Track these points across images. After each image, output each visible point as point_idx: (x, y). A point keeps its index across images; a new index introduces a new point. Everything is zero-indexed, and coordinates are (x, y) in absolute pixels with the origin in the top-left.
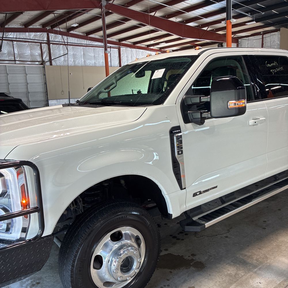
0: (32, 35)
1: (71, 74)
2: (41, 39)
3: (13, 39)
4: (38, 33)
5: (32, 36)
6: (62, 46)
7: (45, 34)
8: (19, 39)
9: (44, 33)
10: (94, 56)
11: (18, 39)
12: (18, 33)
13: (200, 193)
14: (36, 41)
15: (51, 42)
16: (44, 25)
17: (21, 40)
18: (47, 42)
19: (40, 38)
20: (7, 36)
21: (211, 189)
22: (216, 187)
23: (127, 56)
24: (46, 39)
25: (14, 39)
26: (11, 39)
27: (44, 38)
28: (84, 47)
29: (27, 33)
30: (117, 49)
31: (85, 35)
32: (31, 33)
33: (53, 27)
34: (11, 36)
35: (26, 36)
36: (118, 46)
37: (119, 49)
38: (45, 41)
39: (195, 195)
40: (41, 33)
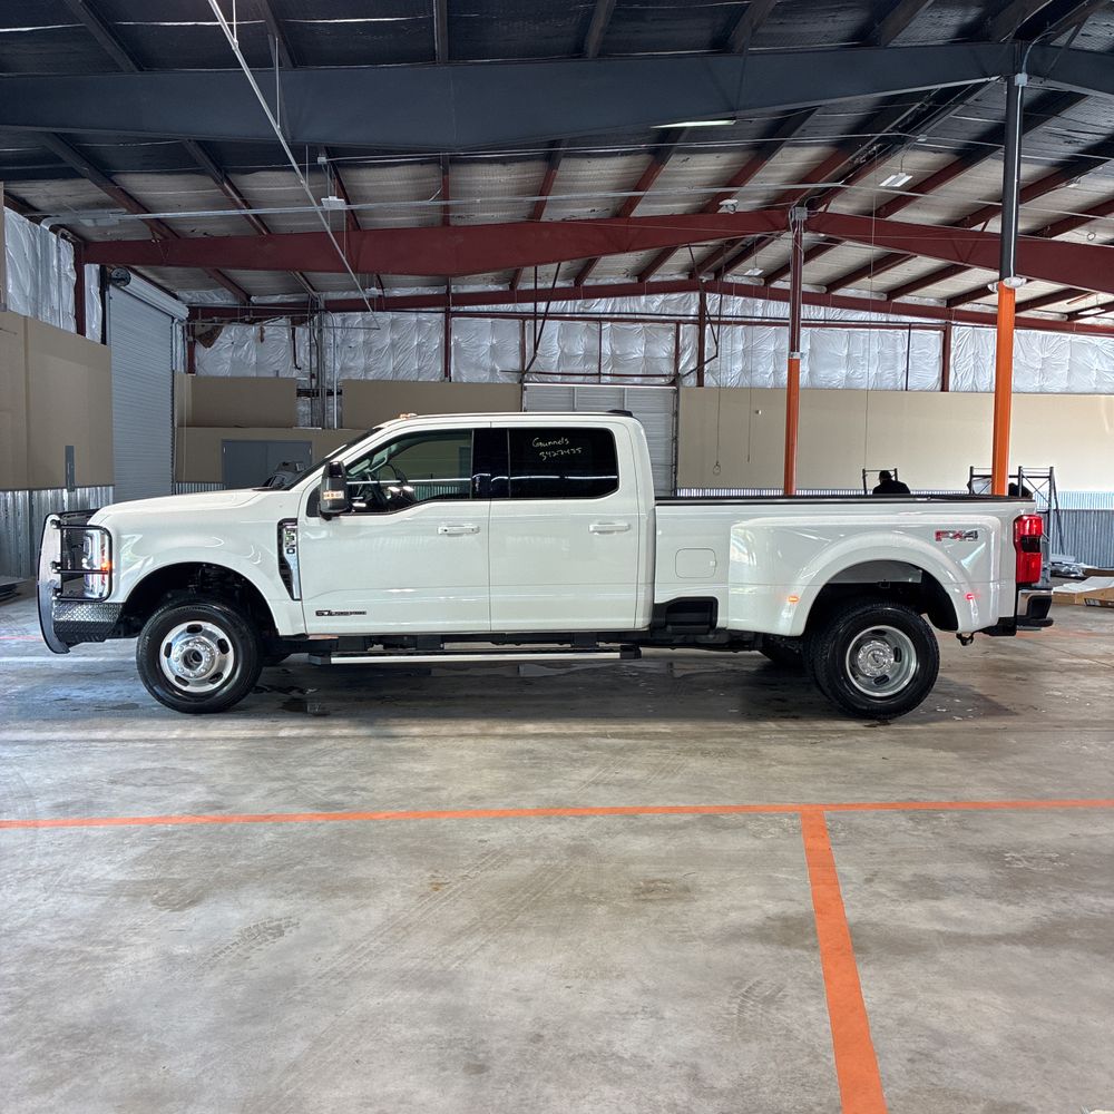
0: (656, 302)
1: (757, 412)
2: (681, 313)
3: (602, 316)
4: (675, 296)
5: (656, 304)
6: (741, 327)
7: (695, 297)
8: (620, 316)
9: (692, 294)
10: (848, 355)
11: (616, 316)
12: (618, 299)
13: (330, 614)
14: (664, 317)
15: (709, 319)
16: (693, 270)
17: (625, 316)
18: (697, 318)
19: (677, 308)
20: (589, 308)
21: (351, 613)
22: (364, 613)
23: (976, 355)
24: (694, 310)
25: (606, 316)
26: (598, 316)
27: (690, 308)
28: (816, 330)
29: (643, 298)
30: (939, 332)
31: (825, 289)
32: (655, 297)
33: (718, 273)
34: (596, 309)
35: (639, 304)
36: (944, 321)
37: (945, 332)
38: (691, 318)
39: (319, 613)
40: (683, 295)
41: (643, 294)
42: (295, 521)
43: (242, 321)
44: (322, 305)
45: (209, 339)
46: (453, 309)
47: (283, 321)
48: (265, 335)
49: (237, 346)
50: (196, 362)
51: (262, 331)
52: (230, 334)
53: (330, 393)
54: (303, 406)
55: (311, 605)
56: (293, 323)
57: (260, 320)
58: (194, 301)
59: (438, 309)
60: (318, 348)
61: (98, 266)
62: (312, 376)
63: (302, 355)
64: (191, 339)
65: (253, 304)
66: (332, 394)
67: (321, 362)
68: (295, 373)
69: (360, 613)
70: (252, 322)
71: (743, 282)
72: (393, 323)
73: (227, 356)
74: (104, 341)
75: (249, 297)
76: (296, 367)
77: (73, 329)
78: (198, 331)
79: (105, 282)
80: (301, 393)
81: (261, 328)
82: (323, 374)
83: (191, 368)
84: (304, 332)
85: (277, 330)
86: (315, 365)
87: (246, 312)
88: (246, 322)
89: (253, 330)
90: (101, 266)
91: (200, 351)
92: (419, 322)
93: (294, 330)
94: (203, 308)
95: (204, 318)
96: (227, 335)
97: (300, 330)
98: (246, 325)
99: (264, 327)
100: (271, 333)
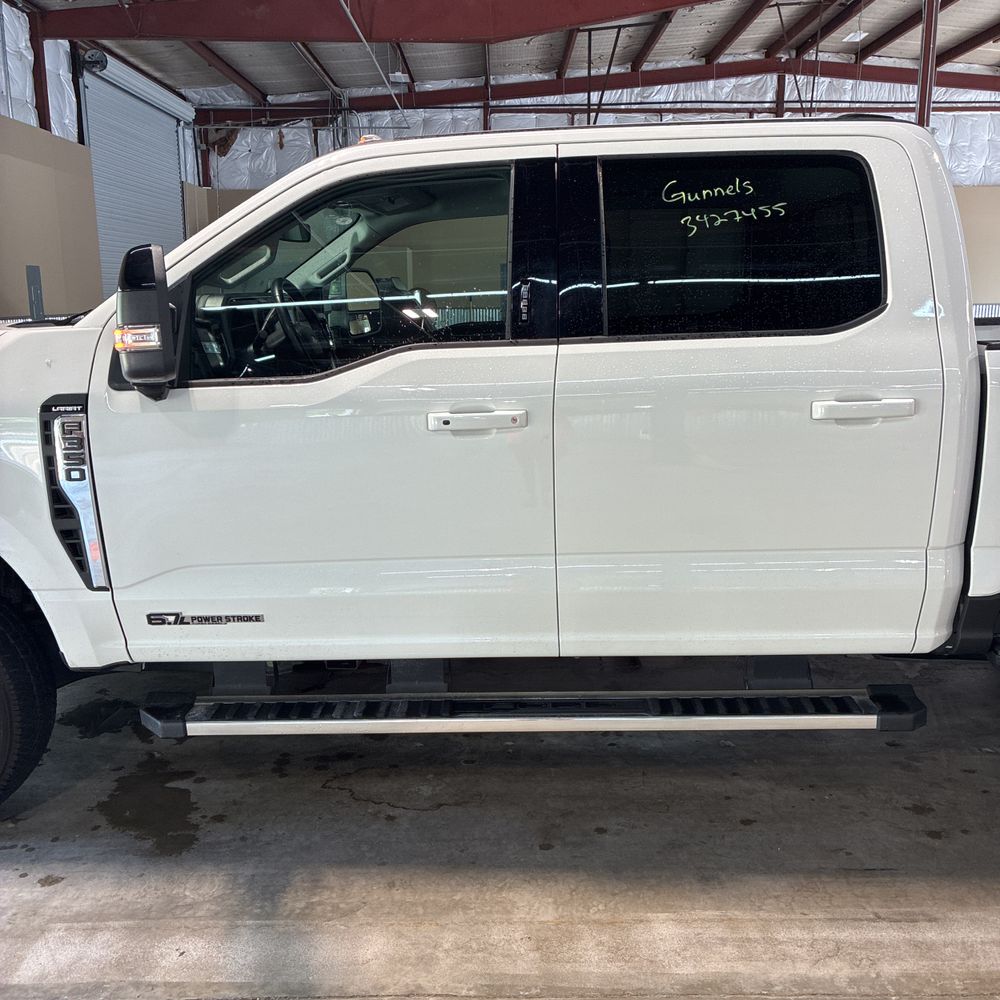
2: (755, 99)
3: (663, 106)
4: (749, 79)
5: (726, 90)
7: (772, 80)
8: (685, 106)
9: (769, 76)
10: (951, 145)
11: (679, 106)
12: (682, 85)
13: (180, 620)
14: (735, 106)
15: (786, 105)
16: (771, 47)
17: (688, 106)
18: (773, 105)
19: (751, 93)
20: (648, 97)
21: (228, 619)
22: (258, 619)
24: (771, 96)
25: (668, 106)
26: (657, 106)
27: (765, 93)
29: (711, 83)
32: (724, 81)
33: (802, 48)
34: (656, 98)
35: (706, 92)
38: (767, 105)
39: (155, 619)
40: (759, 77)
41: (711, 78)
42: (81, 401)
43: (259, 125)
44: (345, 104)
45: (224, 146)
46: (494, 103)
47: (304, 123)
48: (284, 140)
49: (254, 154)
50: (212, 173)
51: (281, 136)
52: (246, 140)
55: (137, 600)
56: (315, 125)
57: (278, 123)
58: (204, 102)
59: (476, 104)
61: (66, 44)
64: (204, 147)
65: (270, 105)
69: (249, 619)
70: (270, 125)
71: (830, 60)
72: (426, 122)
73: (245, 165)
74: (81, 140)
75: (264, 96)
77: (33, 121)
78: (212, 137)
79: (77, 66)
81: (280, 132)
83: (206, 180)
84: (327, 135)
85: (297, 135)
87: (262, 114)
88: (264, 126)
89: (271, 135)
90: (72, 46)
91: (214, 159)
92: (455, 120)
93: (316, 132)
94: (215, 111)
95: (217, 121)
96: (243, 142)
97: (322, 134)
98: (264, 129)
99: (284, 131)
100: (290, 137)
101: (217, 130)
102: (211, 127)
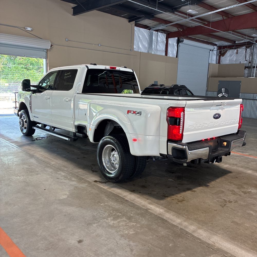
43: (233, 49)
45: (224, 54)
47: (244, 47)
48: (238, 52)
49: (231, 56)
50: (221, 61)
51: (237, 51)
52: (230, 53)
53: (254, 67)
54: (246, 71)
56: (246, 48)
57: (237, 48)
58: (220, 45)
60: (252, 54)
61: (177, 38)
62: (250, 62)
63: (248, 57)
64: (219, 55)
65: (236, 44)
66: (255, 68)
67: (252, 58)
68: (245, 62)
70: (235, 48)
73: (228, 58)
75: (235, 42)
76: (246, 60)
78: (222, 52)
79: (178, 42)
80: (246, 68)
81: (237, 50)
82: (253, 62)
83: (219, 63)
84: (249, 50)
85: (242, 50)
86: (250, 60)
87: (234, 46)
88: (234, 49)
89: (235, 51)
90: (178, 38)
91: (221, 57)
93: (246, 50)
94: (223, 46)
95: (223, 49)
96: (229, 53)
97: (248, 50)
98: (233, 50)
99: (238, 50)
100: (240, 51)
101: (224, 51)
102: (222, 50)
